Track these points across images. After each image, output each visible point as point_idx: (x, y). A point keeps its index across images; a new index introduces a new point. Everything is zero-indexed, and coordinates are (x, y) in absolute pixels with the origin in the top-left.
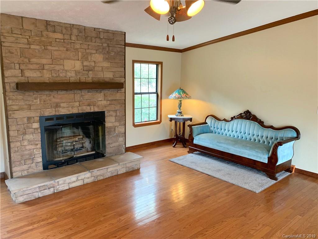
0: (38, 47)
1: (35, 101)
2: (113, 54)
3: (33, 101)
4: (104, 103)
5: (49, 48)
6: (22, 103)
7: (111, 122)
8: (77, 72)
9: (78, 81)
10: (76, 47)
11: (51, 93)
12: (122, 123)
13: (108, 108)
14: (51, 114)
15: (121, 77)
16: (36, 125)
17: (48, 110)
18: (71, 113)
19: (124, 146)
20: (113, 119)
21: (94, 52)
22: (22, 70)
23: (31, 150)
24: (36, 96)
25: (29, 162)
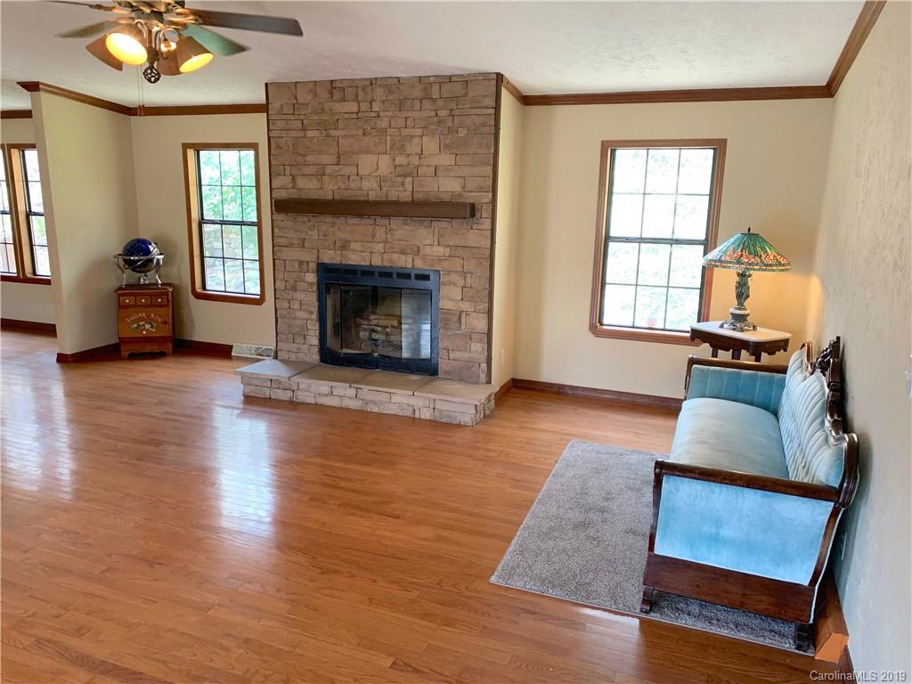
0: (316, 134)
1: (310, 233)
2: (462, 133)
3: (306, 232)
4: (439, 251)
5: (333, 132)
6: (291, 234)
7: (453, 300)
8: (382, 180)
9: (384, 199)
10: (379, 126)
11: (336, 220)
12: (482, 306)
13: (446, 265)
14: (334, 262)
15: (480, 189)
16: (312, 277)
17: (330, 252)
18: (368, 263)
19: (484, 365)
20: (456, 293)
21: (418, 132)
22: (293, 177)
23: (303, 319)
24: (312, 223)
25: (299, 339)
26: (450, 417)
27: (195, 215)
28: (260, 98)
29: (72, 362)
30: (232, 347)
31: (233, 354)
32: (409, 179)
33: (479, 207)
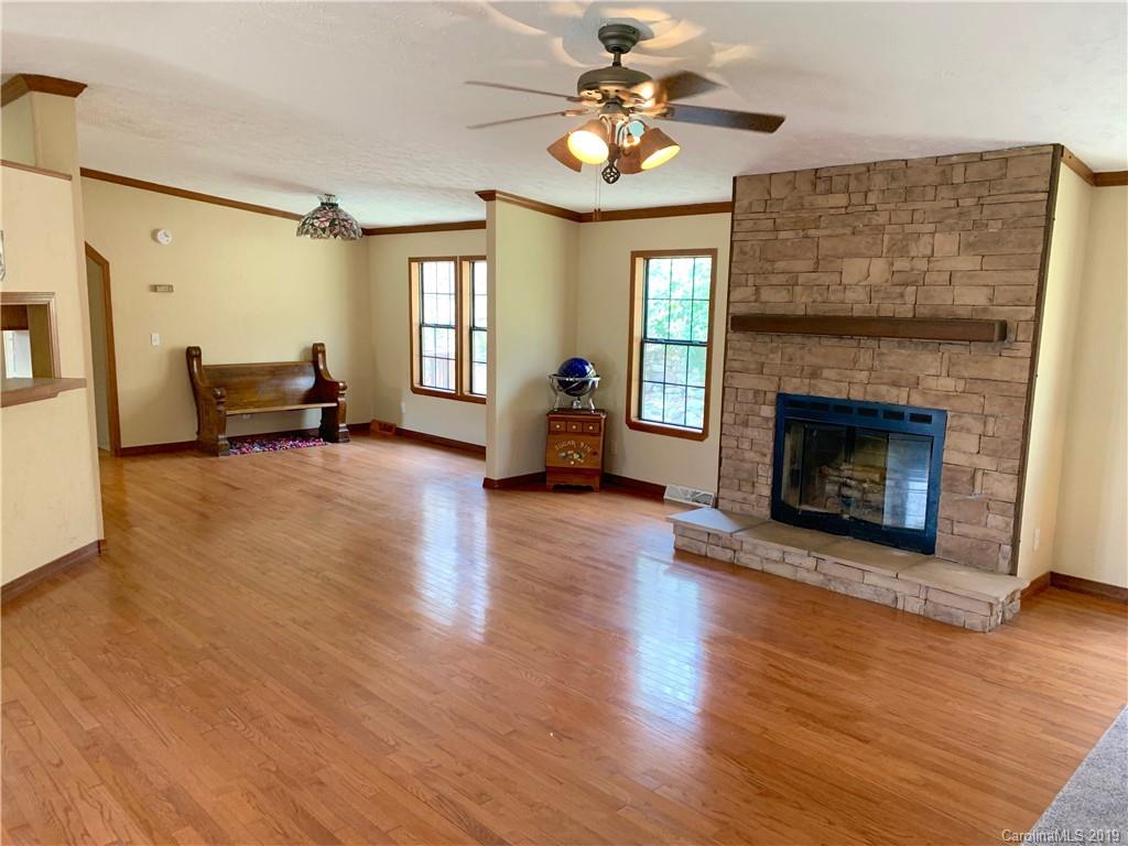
0: (790, 235)
1: (771, 356)
2: (994, 227)
3: (767, 355)
4: (948, 384)
5: (812, 232)
6: (748, 357)
7: (964, 453)
8: (872, 291)
9: (874, 315)
10: (874, 222)
11: (806, 341)
12: (1009, 465)
13: (957, 403)
14: (799, 392)
15: (1017, 302)
16: (768, 411)
17: (794, 380)
18: (845, 397)
19: (1007, 548)
20: (971, 443)
21: (931, 227)
22: (757, 288)
23: (752, 462)
24: (774, 344)
25: (746, 487)
26: (950, 614)
27: (638, 333)
28: (724, 193)
29: (498, 488)
30: (664, 488)
31: (666, 497)
32: (911, 289)
33: (1012, 325)
